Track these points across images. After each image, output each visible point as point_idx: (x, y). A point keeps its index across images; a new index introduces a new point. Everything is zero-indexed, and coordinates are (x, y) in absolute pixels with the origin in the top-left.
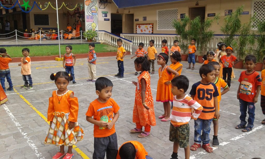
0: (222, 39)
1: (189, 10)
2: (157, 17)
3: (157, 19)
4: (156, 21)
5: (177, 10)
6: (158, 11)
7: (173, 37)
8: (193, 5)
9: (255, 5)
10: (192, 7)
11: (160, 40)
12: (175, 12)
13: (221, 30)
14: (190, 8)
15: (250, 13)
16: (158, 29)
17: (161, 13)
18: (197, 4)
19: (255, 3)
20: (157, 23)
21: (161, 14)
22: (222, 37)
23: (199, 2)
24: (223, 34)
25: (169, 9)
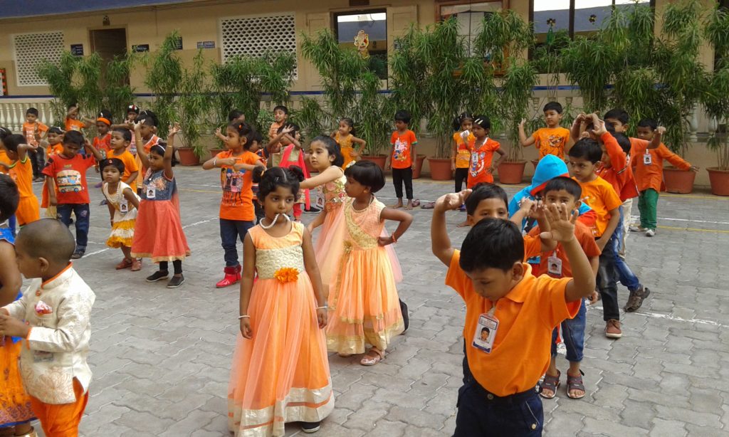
0: (149, 104)
1: (91, 38)
2: (15, 53)
3: (15, 58)
4: (13, 62)
5: (63, 35)
6: (13, 37)
7: (44, 104)
8: (98, 24)
9: (225, 28)
10: (96, 29)
11: (21, 111)
12: (58, 40)
13: (145, 82)
14: (91, 32)
15: (216, 46)
16: (19, 85)
17: (22, 41)
18: (106, 22)
19: (224, 24)
20: (17, 67)
21: (22, 44)
22: (149, 99)
23: (111, 18)
24: (150, 91)
25: (42, 33)
